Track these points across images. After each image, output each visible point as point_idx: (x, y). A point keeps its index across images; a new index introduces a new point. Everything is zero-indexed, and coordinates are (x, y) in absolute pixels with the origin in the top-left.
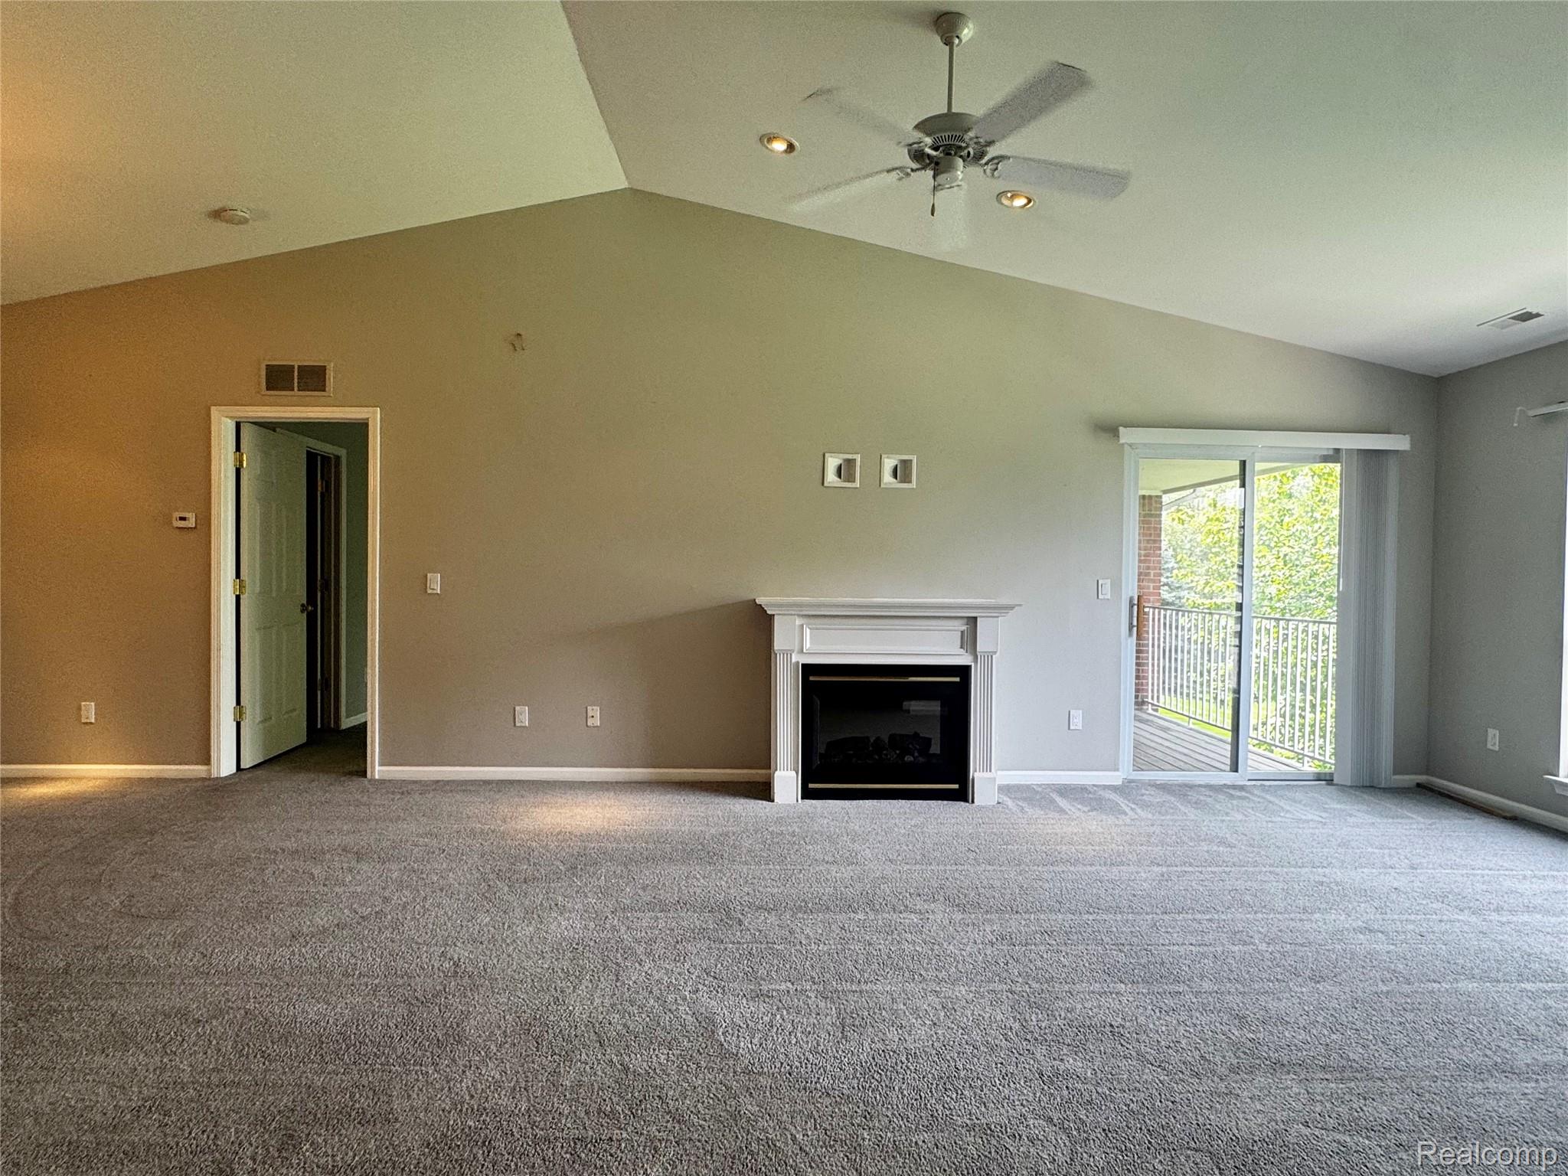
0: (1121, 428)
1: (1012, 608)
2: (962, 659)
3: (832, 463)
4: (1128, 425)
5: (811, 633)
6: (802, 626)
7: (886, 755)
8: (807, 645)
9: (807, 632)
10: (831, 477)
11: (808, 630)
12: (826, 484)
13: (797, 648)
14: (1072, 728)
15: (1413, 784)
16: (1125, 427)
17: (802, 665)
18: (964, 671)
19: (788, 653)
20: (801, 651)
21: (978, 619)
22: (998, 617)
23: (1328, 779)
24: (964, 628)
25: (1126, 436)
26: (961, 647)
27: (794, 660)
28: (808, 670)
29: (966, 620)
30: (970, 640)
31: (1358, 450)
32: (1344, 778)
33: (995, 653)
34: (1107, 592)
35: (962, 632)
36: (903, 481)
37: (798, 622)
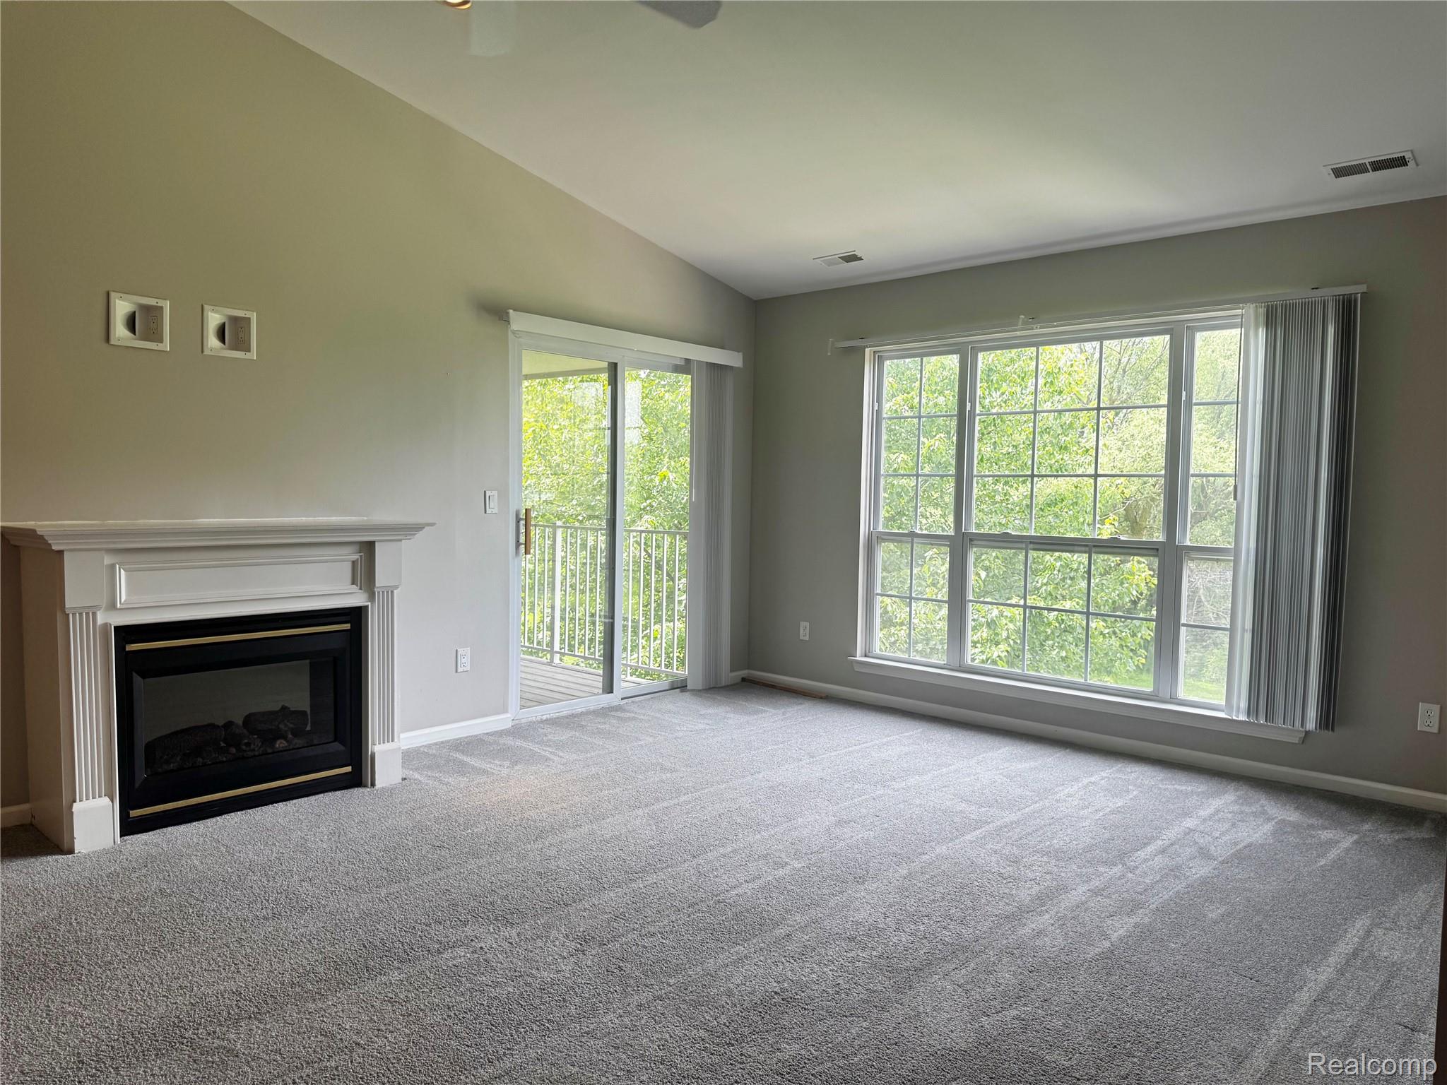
0: (511, 311)
1: (418, 528)
2: (355, 599)
3: (122, 308)
4: (519, 309)
5: (126, 576)
6: (112, 566)
7: (248, 744)
8: (123, 595)
9: (122, 577)
10: (120, 331)
11: (122, 571)
12: (112, 342)
13: (104, 602)
14: (460, 669)
15: (739, 680)
16: (514, 310)
17: (116, 628)
18: (356, 616)
19: (91, 613)
20: (112, 606)
21: (376, 543)
22: (400, 540)
23: (680, 686)
24: (356, 557)
25: (519, 321)
26: (353, 583)
27: (100, 620)
28: (125, 634)
29: (356, 548)
30: (365, 572)
31: (707, 362)
32: (695, 682)
33: (396, 587)
34: (493, 506)
35: (354, 563)
36: (235, 347)
37: (108, 560)
